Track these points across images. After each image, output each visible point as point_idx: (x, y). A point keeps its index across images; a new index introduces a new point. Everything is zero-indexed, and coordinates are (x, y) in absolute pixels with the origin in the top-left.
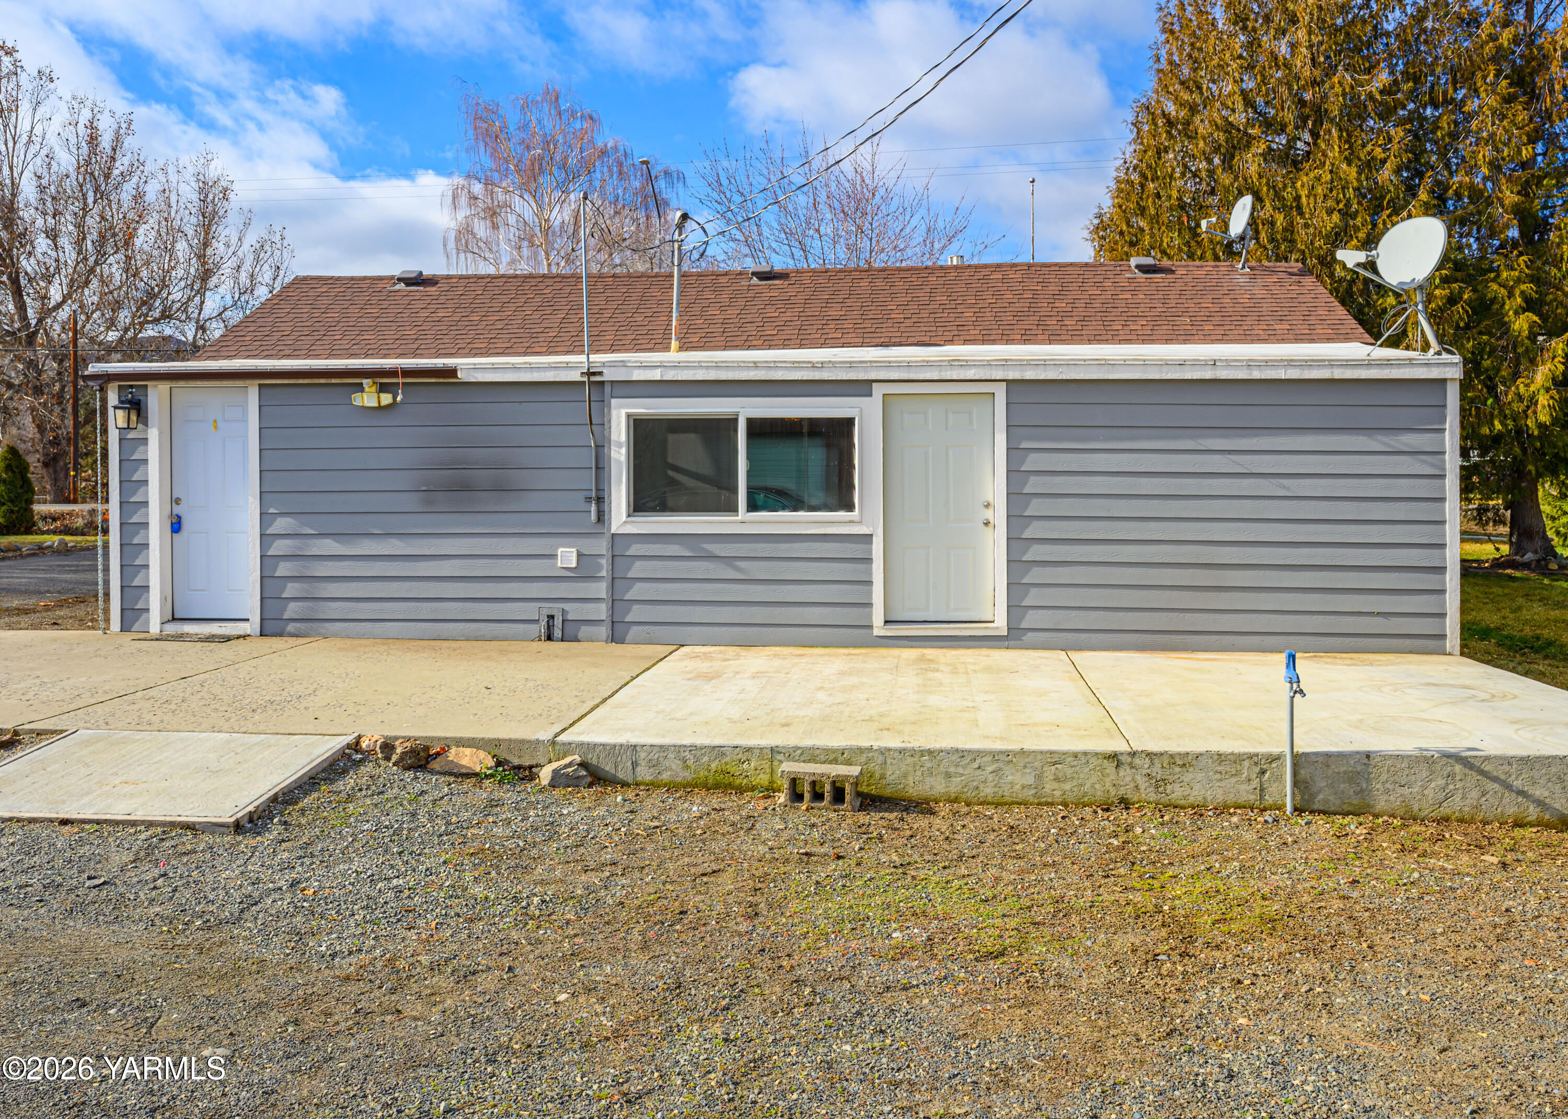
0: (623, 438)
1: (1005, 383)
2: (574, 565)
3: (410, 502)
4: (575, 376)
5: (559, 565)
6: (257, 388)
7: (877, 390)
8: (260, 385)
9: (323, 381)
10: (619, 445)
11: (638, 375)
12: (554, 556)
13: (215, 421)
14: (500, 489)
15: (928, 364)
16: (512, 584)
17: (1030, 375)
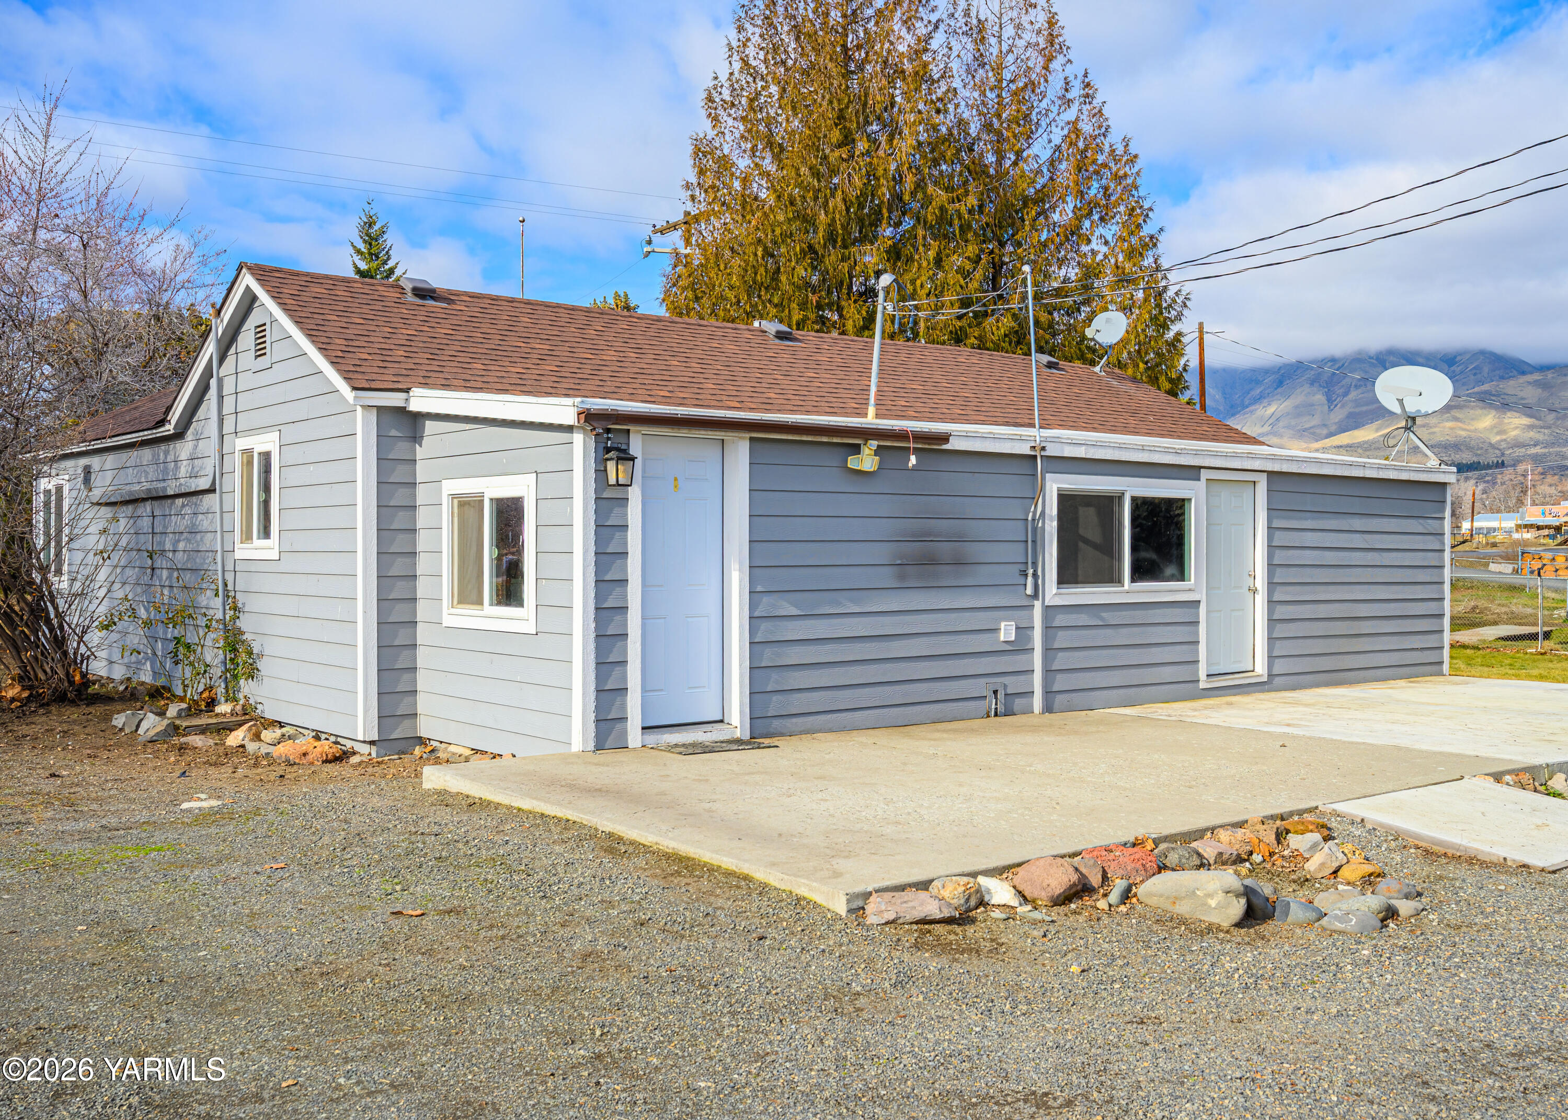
0: (1055, 512)
1: (1266, 474)
2: (1013, 639)
3: (886, 577)
4: (1025, 449)
5: (1002, 639)
6: (747, 443)
7: (1204, 475)
8: (751, 439)
9: (825, 439)
10: (1051, 520)
11: (1068, 452)
12: (997, 630)
13: (676, 479)
14: (959, 563)
15: (1235, 456)
16: (966, 661)
17: (1286, 468)
